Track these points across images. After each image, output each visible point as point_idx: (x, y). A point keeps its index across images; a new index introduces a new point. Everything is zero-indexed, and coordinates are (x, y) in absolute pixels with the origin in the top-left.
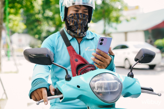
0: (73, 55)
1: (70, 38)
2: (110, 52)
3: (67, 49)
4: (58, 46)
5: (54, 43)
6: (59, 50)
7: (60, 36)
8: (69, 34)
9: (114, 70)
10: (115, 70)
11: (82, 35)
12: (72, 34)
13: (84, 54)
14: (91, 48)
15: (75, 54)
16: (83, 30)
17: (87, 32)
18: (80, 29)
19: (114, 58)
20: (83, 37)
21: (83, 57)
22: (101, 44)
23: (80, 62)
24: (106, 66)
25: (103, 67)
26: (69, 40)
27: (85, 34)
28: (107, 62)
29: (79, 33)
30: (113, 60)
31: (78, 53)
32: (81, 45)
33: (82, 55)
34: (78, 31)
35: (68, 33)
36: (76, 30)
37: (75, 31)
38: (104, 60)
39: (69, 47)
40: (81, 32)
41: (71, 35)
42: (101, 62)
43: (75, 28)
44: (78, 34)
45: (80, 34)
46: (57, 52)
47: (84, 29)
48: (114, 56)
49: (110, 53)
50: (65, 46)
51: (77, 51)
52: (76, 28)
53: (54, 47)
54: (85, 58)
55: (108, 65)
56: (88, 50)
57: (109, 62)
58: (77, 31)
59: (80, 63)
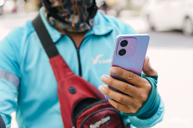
0: (65, 77)
1: (55, 35)
2: (147, 70)
3: (51, 63)
4: (28, 59)
5: (18, 50)
6: (31, 66)
7: (32, 32)
8: (54, 26)
9: (159, 110)
10: (161, 110)
11: (84, 26)
12: (61, 25)
13: (90, 72)
14: (106, 58)
15: (69, 76)
16: (86, 15)
17: (96, 18)
18: (76, 14)
19: (156, 83)
20: (86, 31)
21: (89, 80)
22: (122, 53)
23: (81, 93)
24: (140, 105)
25: (130, 107)
26: (54, 40)
27: (92, 22)
28: (139, 97)
29: (75, 24)
30: (156, 86)
31: (77, 73)
32: (82, 51)
33: (85, 77)
34: (73, 18)
35: (50, 23)
36: (68, 17)
37: (66, 20)
38: (133, 92)
39: (55, 58)
40: (81, 20)
41: (58, 29)
42: (126, 98)
43: (65, 12)
44: (73, 25)
45: (77, 26)
46: (27, 72)
47: (88, 14)
48: (156, 78)
49: (145, 72)
50: (45, 56)
51: (74, 67)
52: (69, 13)
53: (19, 62)
54: (92, 82)
55: (144, 103)
56: (100, 62)
57: (144, 96)
58: (70, 20)
59: (81, 96)
